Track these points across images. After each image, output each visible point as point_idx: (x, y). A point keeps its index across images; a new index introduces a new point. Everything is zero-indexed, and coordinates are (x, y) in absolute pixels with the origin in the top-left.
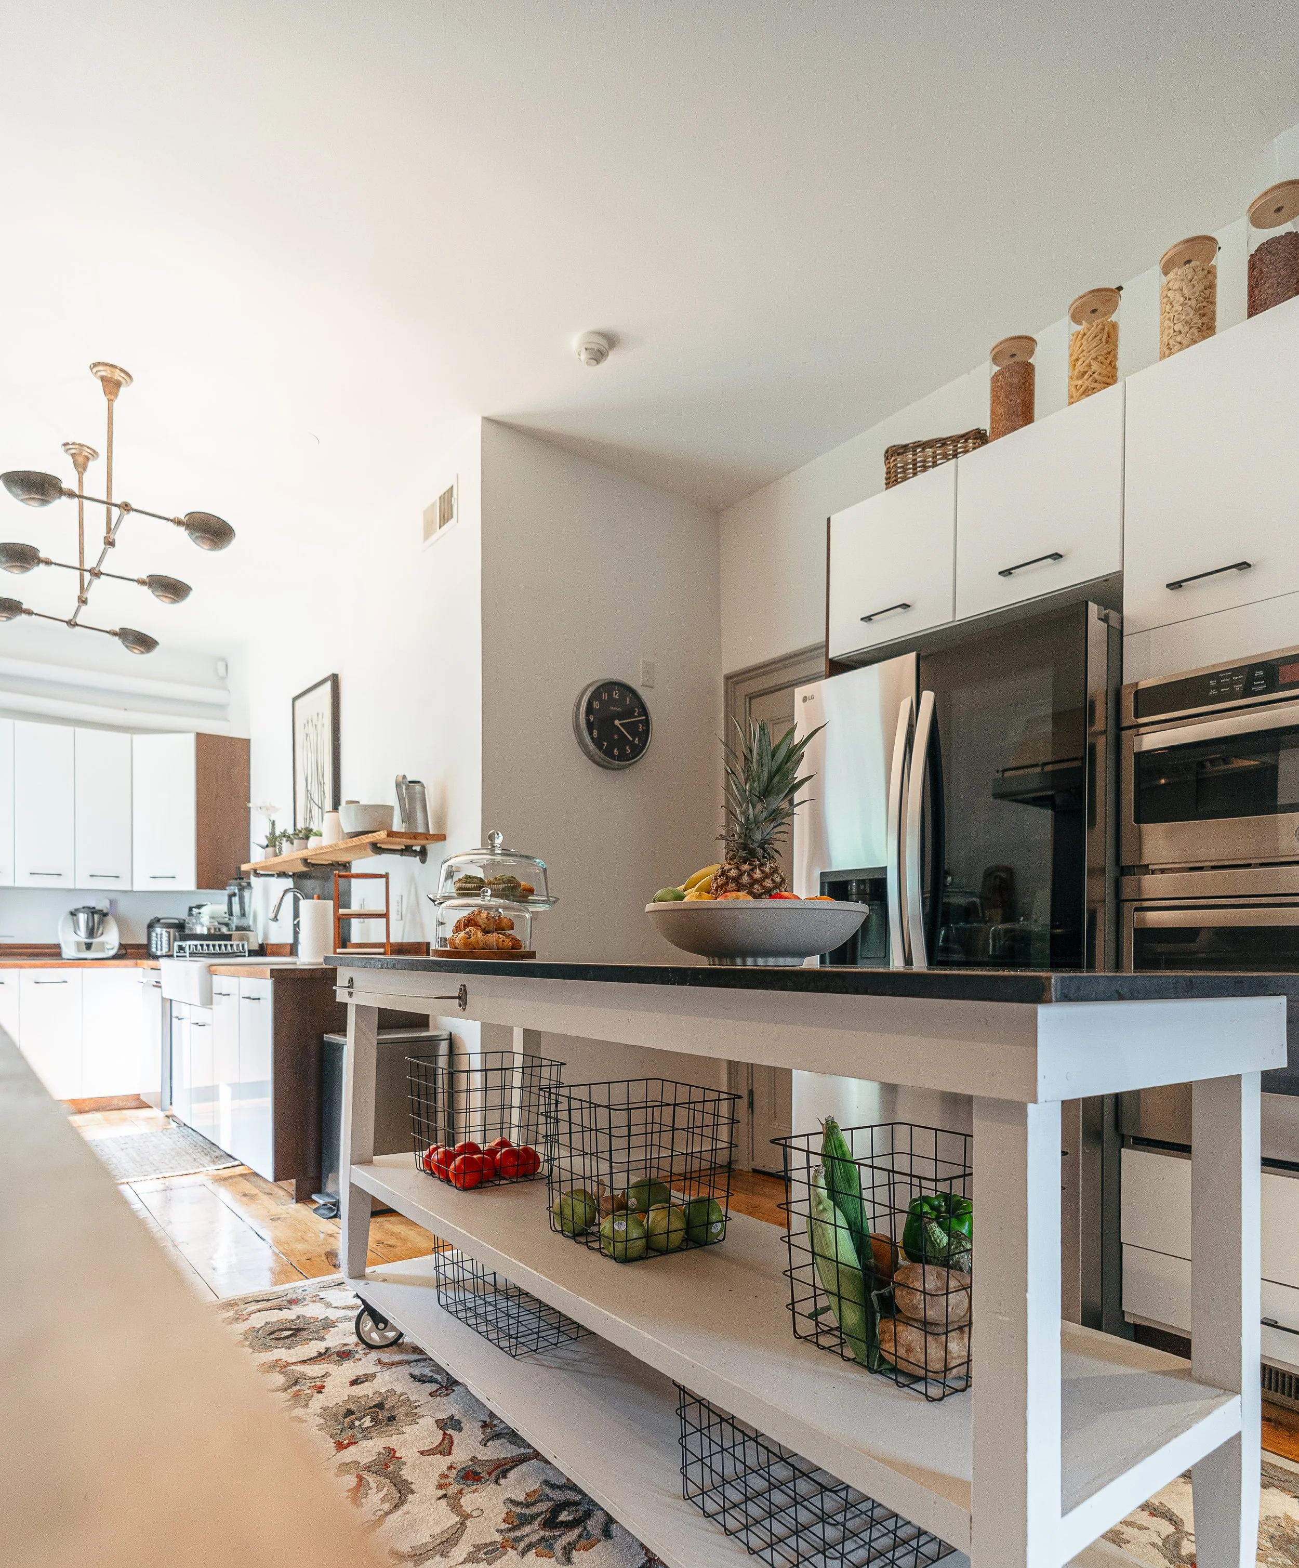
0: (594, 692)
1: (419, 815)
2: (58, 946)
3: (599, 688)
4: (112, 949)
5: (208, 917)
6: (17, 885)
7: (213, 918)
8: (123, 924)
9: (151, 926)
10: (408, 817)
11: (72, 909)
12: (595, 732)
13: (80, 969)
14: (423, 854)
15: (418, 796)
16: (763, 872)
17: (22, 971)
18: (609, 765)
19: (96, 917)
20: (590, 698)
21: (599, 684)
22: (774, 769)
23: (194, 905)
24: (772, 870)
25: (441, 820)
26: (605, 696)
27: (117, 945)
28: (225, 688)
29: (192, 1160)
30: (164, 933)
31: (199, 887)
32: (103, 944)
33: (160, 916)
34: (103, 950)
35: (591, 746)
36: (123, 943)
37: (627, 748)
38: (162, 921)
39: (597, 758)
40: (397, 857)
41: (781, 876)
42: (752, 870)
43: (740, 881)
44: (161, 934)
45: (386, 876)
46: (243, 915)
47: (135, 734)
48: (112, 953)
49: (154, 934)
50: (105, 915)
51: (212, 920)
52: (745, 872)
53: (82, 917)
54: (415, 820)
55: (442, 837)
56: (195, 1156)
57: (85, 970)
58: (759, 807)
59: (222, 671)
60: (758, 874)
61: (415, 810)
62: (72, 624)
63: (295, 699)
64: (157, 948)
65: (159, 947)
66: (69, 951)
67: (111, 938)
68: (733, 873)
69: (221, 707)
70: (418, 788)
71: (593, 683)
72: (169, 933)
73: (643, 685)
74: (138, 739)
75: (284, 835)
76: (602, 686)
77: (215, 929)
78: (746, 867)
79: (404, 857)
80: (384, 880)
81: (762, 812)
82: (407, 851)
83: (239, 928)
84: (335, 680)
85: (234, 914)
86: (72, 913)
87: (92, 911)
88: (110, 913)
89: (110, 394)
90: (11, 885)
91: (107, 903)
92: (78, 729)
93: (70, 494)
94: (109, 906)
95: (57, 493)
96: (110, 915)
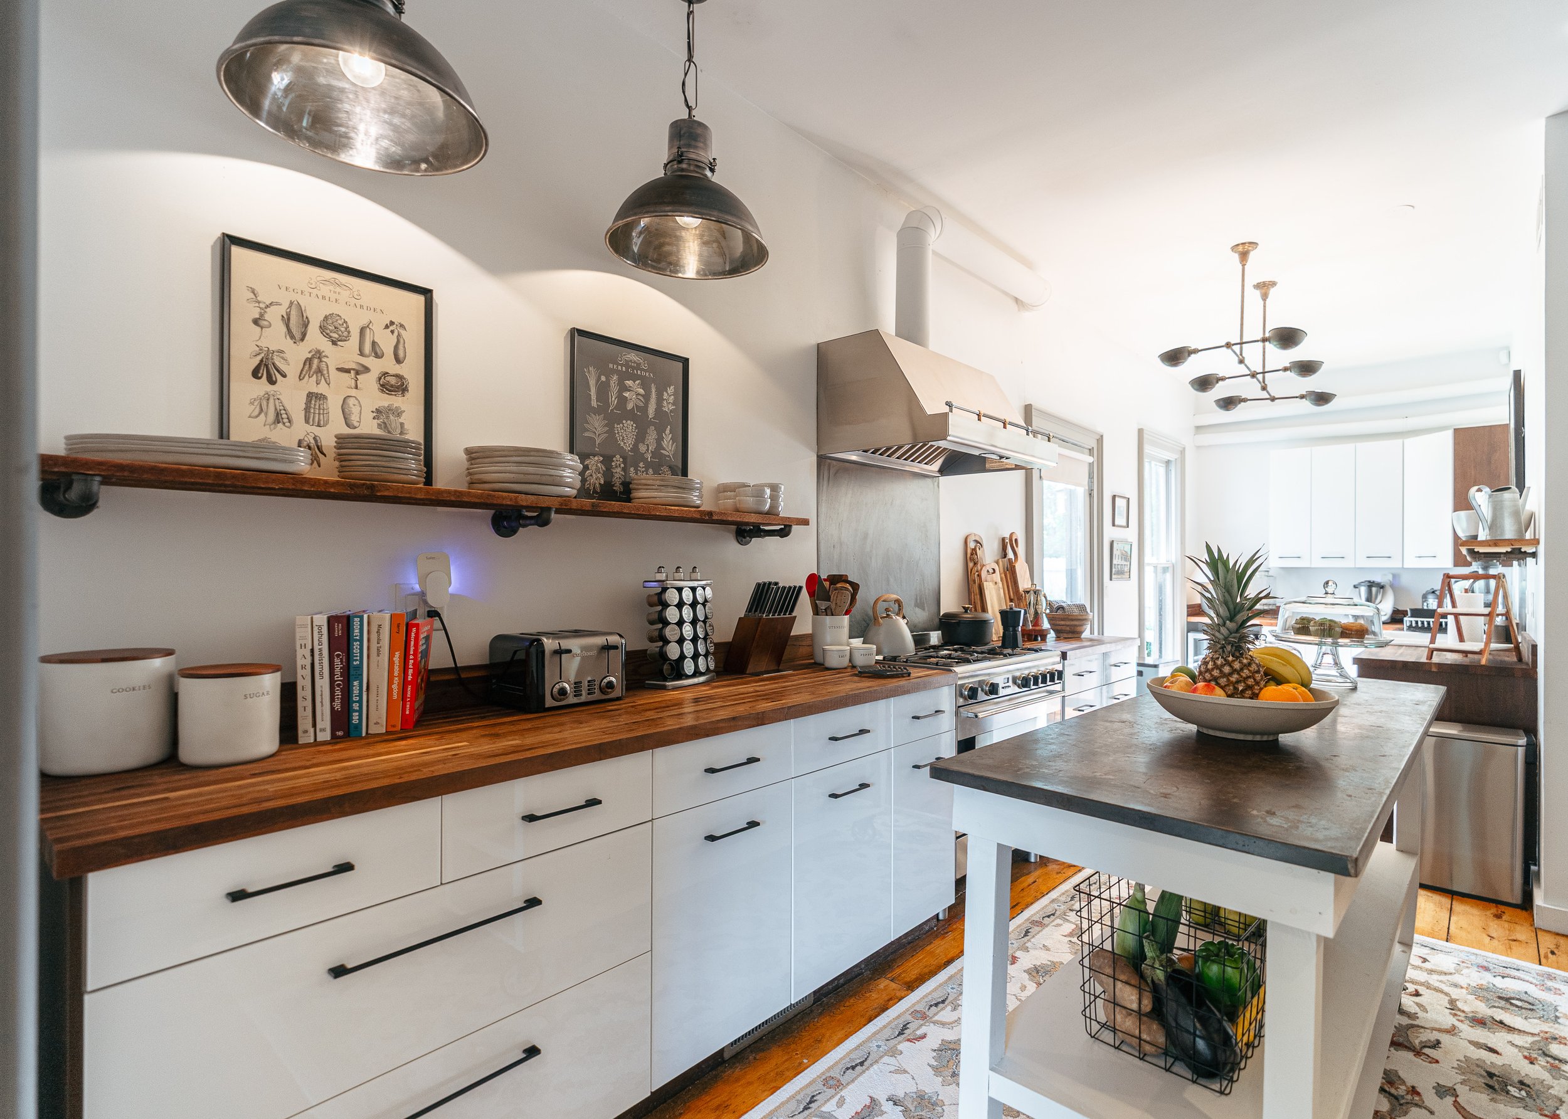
4: (1386, 615)
6: (1313, 566)
8: (1399, 595)
9: (1422, 595)
10: (1490, 525)
11: (1355, 583)
15: (1506, 503)
19: (1374, 589)
27: (1389, 611)
31: (1455, 564)
33: (1431, 588)
36: (1396, 609)
38: (1433, 592)
45: (1498, 577)
47: (1408, 438)
48: (1385, 618)
50: (1385, 588)
53: (1363, 590)
62: (1274, 399)
67: (1384, 605)
69: (1501, 393)
74: (1409, 442)
84: (1517, 376)
86: (1355, 587)
87: (1371, 585)
88: (1392, 586)
89: (1243, 261)
90: (1308, 566)
91: (1390, 577)
92: (1357, 444)
93: (1196, 351)
94: (1391, 580)
95: (1187, 354)
96: (1389, 588)
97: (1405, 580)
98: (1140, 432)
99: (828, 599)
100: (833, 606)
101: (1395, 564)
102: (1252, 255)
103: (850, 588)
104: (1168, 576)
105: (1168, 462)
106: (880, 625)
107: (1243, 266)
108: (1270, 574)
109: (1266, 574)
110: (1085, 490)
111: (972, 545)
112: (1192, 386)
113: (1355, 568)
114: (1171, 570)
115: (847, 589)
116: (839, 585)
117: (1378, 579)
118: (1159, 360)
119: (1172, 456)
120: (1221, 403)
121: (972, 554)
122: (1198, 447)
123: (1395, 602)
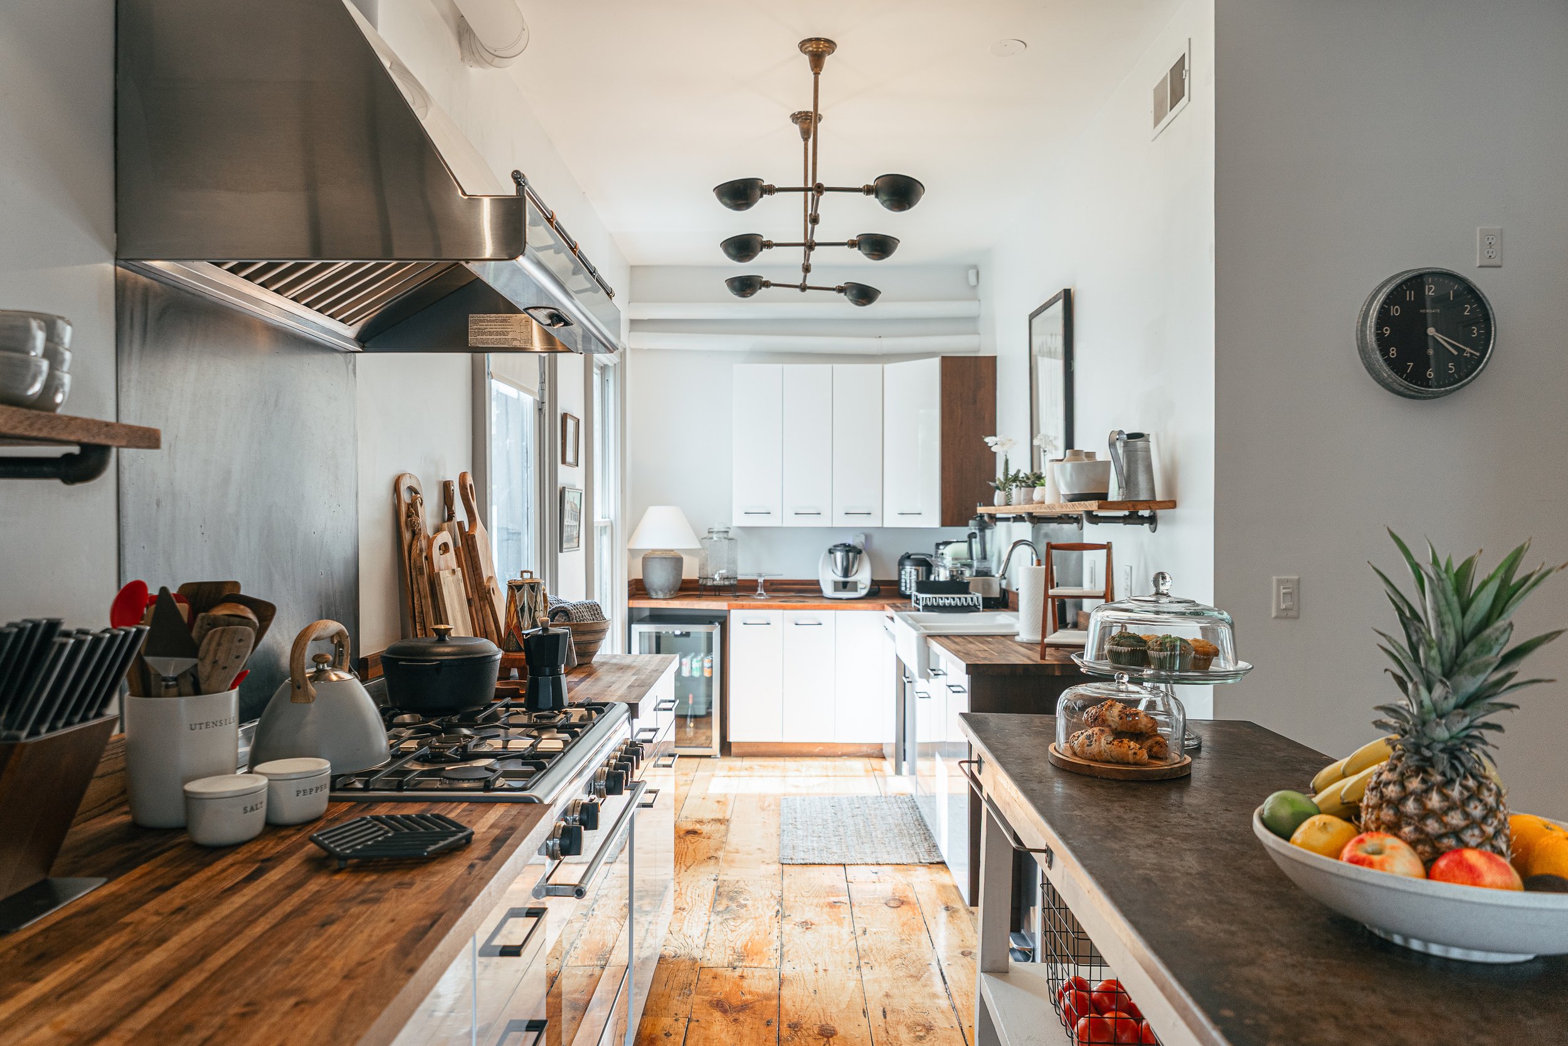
0: (1391, 293)
1: (1142, 479)
2: (817, 582)
3: (1400, 286)
4: (864, 588)
5: (951, 558)
6: (784, 526)
7: (955, 559)
8: (876, 562)
9: (901, 564)
10: (1128, 482)
11: (830, 546)
12: (1393, 352)
13: (833, 611)
14: (1152, 520)
15: (1141, 454)
16: (1445, 797)
17: (786, 612)
18: (1420, 395)
19: (851, 555)
20: (1384, 302)
21: (1398, 281)
22: (1468, 631)
23: (941, 542)
24: (1466, 794)
25: (1170, 484)
26: (1410, 296)
27: (868, 583)
28: (975, 298)
29: (910, 844)
30: (913, 570)
31: (944, 523)
32: (855, 583)
33: (910, 553)
34: (856, 590)
35: (1386, 372)
36: (874, 579)
37: (1450, 365)
38: (912, 557)
39: (1395, 386)
40: (1120, 526)
41: (1486, 805)
42: (1427, 791)
43: (1402, 809)
44: (911, 572)
45: (1108, 547)
46: (984, 557)
47: (886, 363)
48: (864, 592)
49: (903, 572)
50: (860, 552)
51: (955, 562)
52: (1411, 794)
53: (839, 555)
54: (1136, 485)
55: (1172, 504)
56: (914, 841)
57: (838, 612)
58: (1438, 691)
59: (972, 280)
60: (1435, 801)
61: (1136, 472)
62: (803, 288)
63: (1032, 317)
64: (906, 586)
65: (908, 586)
66: (828, 590)
67: (863, 577)
68: (1392, 791)
69: (973, 319)
70: (1140, 443)
71: (1393, 278)
72: (918, 571)
73: (1480, 267)
74: (890, 368)
75: (1016, 478)
76: (1405, 282)
77: (957, 571)
78: (1415, 784)
79: (1128, 526)
80: (1104, 551)
81: (1446, 698)
82: (1133, 518)
83: (979, 573)
84: (1067, 297)
85: (974, 558)
86: (829, 553)
87: (848, 549)
88: (864, 549)
89: (816, 67)
90: (779, 525)
91: (862, 539)
92: (835, 365)
93: (770, 190)
94: (864, 541)
95: (759, 193)
96: (864, 552)
97: (877, 542)
99: (192, 650)
100: (204, 669)
101: (875, 522)
102: (828, 60)
103: (251, 616)
104: (607, 539)
106: (308, 698)
107: (816, 74)
108: (730, 535)
109: (725, 535)
110: (535, 400)
111: (406, 497)
112: (726, 251)
113: (831, 527)
114: (609, 530)
115: (245, 621)
116: (221, 611)
117: (850, 541)
118: (714, 195)
120: (736, 284)
121: (409, 516)
123: (873, 572)
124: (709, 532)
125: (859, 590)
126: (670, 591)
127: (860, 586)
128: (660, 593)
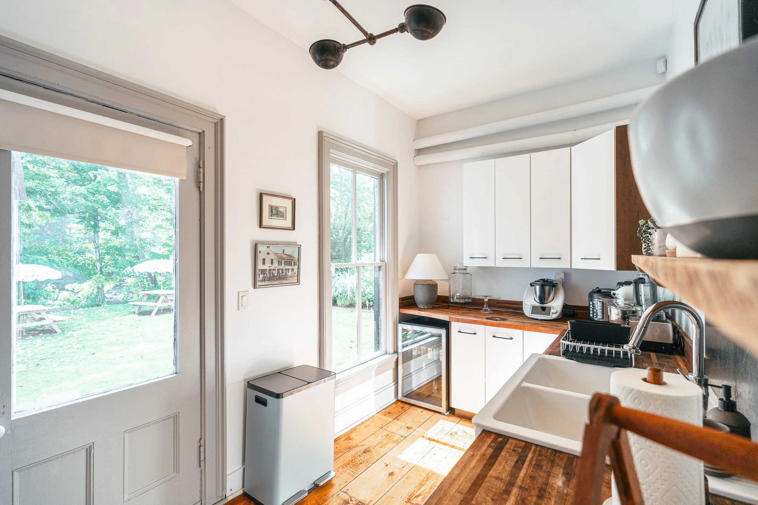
2: (521, 303)
4: (556, 313)
6: (497, 265)
8: (570, 292)
9: (591, 296)
11: (533, 280)
17: (488, 327)
27: (560, 309)
31: (619, 267)
32: (549, 307)
34: (548, 313)
36: (567, 305)
38: (602, 291)
47: (572, 148)
48: (555, 316)
50: (557, 285)
53: (538, 288)
59: (661, 68)
67: (556, 304)
86: (531, 285)
87: (544, 283)
88: (563, 284)
90: (494, 265)
91: (562, 276)
92: (531, 155)
94: (563, 278)
96: (560, 286)
97: (575, 279)
98: (320, 134)
101: (564, 265)
104: (382, 273)
105: (382, 176)
108: (468, 271)
109: (465, 271)
113: (531, 269)
114: (383, 269)
117: (551, 277)
119: (384, 170)
122: (420, 167)
124: (455, 269)
125: (551, 314)
126: (427, 305)
127: (552, 311)
128: (421, 305)
